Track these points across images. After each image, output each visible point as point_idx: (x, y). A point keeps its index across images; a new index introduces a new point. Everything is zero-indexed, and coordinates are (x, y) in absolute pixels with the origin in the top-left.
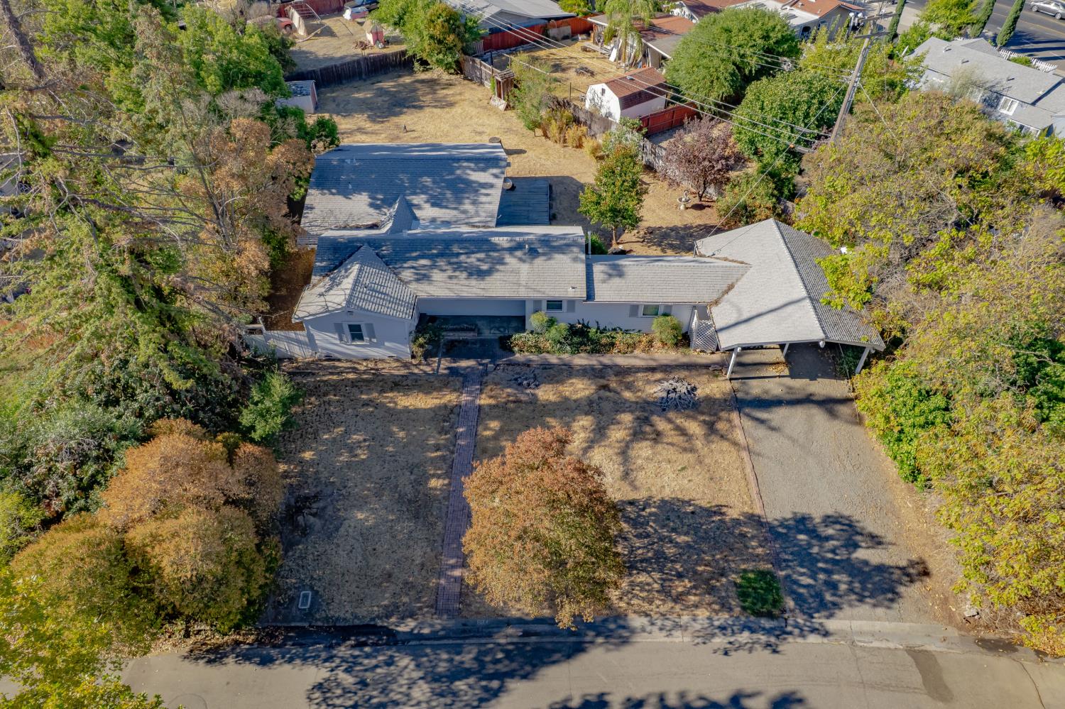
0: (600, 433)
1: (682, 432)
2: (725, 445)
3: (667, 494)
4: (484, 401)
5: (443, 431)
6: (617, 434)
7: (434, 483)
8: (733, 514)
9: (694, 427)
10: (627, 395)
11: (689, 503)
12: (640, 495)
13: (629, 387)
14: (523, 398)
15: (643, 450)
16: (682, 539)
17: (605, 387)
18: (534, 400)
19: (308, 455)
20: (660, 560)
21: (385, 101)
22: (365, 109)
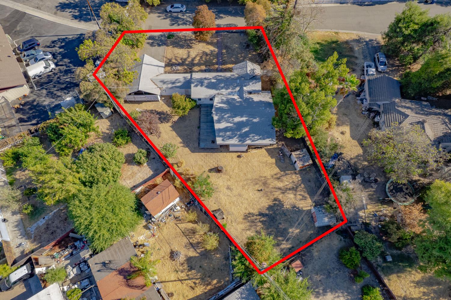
0: (193, 60)
1: (176, 60)
2: (168, 57)
3: (182, 50)
4: (217, 66)
5: (224, 60)
6: (189, 60)
7: (225, 51)
8: (171, 47)
9: (174, 61)
10: (186, 67)
11: (178, 48)
12: (187, 49)
13: (185, 69)
14: (208, 67)
15: (185, 57)
16: (181, 43)
17: (190, 69)
18: (206, 66)
19: (250, 56)
20: (185, 40)
21: (280, 223)
22: (287, 214)
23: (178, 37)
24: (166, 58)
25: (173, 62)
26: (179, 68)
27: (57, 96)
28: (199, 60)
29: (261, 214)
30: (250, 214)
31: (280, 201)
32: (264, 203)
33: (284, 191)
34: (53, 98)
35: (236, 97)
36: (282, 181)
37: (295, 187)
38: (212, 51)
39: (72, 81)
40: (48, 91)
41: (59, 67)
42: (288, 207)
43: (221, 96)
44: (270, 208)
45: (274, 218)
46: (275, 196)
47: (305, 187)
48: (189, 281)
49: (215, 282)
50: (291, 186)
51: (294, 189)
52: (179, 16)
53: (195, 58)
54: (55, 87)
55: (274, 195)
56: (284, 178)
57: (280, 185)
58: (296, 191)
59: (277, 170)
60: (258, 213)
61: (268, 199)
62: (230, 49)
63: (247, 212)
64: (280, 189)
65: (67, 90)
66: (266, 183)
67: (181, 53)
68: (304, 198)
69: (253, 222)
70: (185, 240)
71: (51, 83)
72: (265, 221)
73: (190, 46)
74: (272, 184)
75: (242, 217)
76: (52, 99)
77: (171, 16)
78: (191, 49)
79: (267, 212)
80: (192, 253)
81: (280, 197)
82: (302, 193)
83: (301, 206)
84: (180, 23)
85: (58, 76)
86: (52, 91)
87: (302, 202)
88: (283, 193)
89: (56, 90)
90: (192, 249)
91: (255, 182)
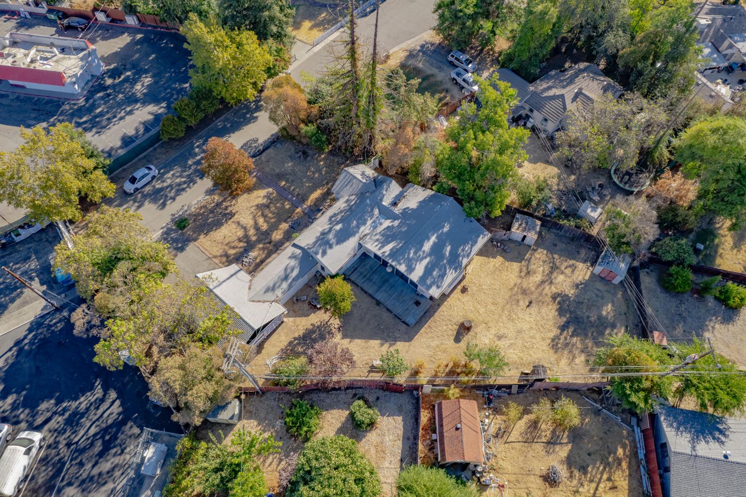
0: (257, 227)
1: (234, 248)
2: (218, 254)
3: (223, 228)
4: (299, 210)
5: (298, 195)
6: (252, 232)
7: (284, 183)
8: (202, 236)
9: (232, 252)
10: (261, 246)
11: (216, 230)
12: (230, 222)
13: (263, 249)
14: (289, 220)
15: (240, 233)
16: (210, 220)
17: (270, 243)
18: (285, 221)
19: (322, 163)
20: (212, 211)
21: (588, 317)
22: (581, 300)
23: (195, 215)
24: (215, 257)
25: (234, 254)
26: (253, 254)
27: (108, 472)
28: (265, 221)
29: (563, 328)
30: (553, 340)
31: (559, 295)
32: (550, 313)
33: (548, 280)
34: (105, 483)
35: (387, 223)
36: (535, 273)
37: (551, 265)
38: (267, 197)
39: (104, 426)
40: (76, 484)
41: (46, 427)
42: (572, 292)
43: (368, 237)
44: (561, 311)
45: (576, 318)
46: (550, 295)
47: (561, 256)
48: (602, 485)
49: (620, 451)
50: (547, 268)
51: (554, 268)
52: (157, 186)
53: (256, 223)
54: (81, 464)
55: (546, 295)
56: (532, 267)
57: (538, 278)
58: (557, 268)
59: (516, 266)
60: (559, 331)
61: (548, 304)
62: (287, 175)
63: (549, 341)
64: (543, 282)
65: (115, 447)
66: (525, 290)
67: (228, 232)
68: (573, 268)
69: (567, 345)
70: (539, 448)
71: (67, 465)
72: (575, 330)
73: (228, 214)
74: (531, 285)
75: (551, 351)
76: (104, 488)
77: (145, 197)
78: (236, 217)
79: (565, 319)
80: (563, 451)
81: (554, 290)
82: (566, 264)
83: (580, 278)
84: (172, 194)
85: (64, 442)
86: (84, 476)
87: (577, 273)
88: (551, 283)
89: (93, 466)
90: (557, 448)
91: (513, 300)
